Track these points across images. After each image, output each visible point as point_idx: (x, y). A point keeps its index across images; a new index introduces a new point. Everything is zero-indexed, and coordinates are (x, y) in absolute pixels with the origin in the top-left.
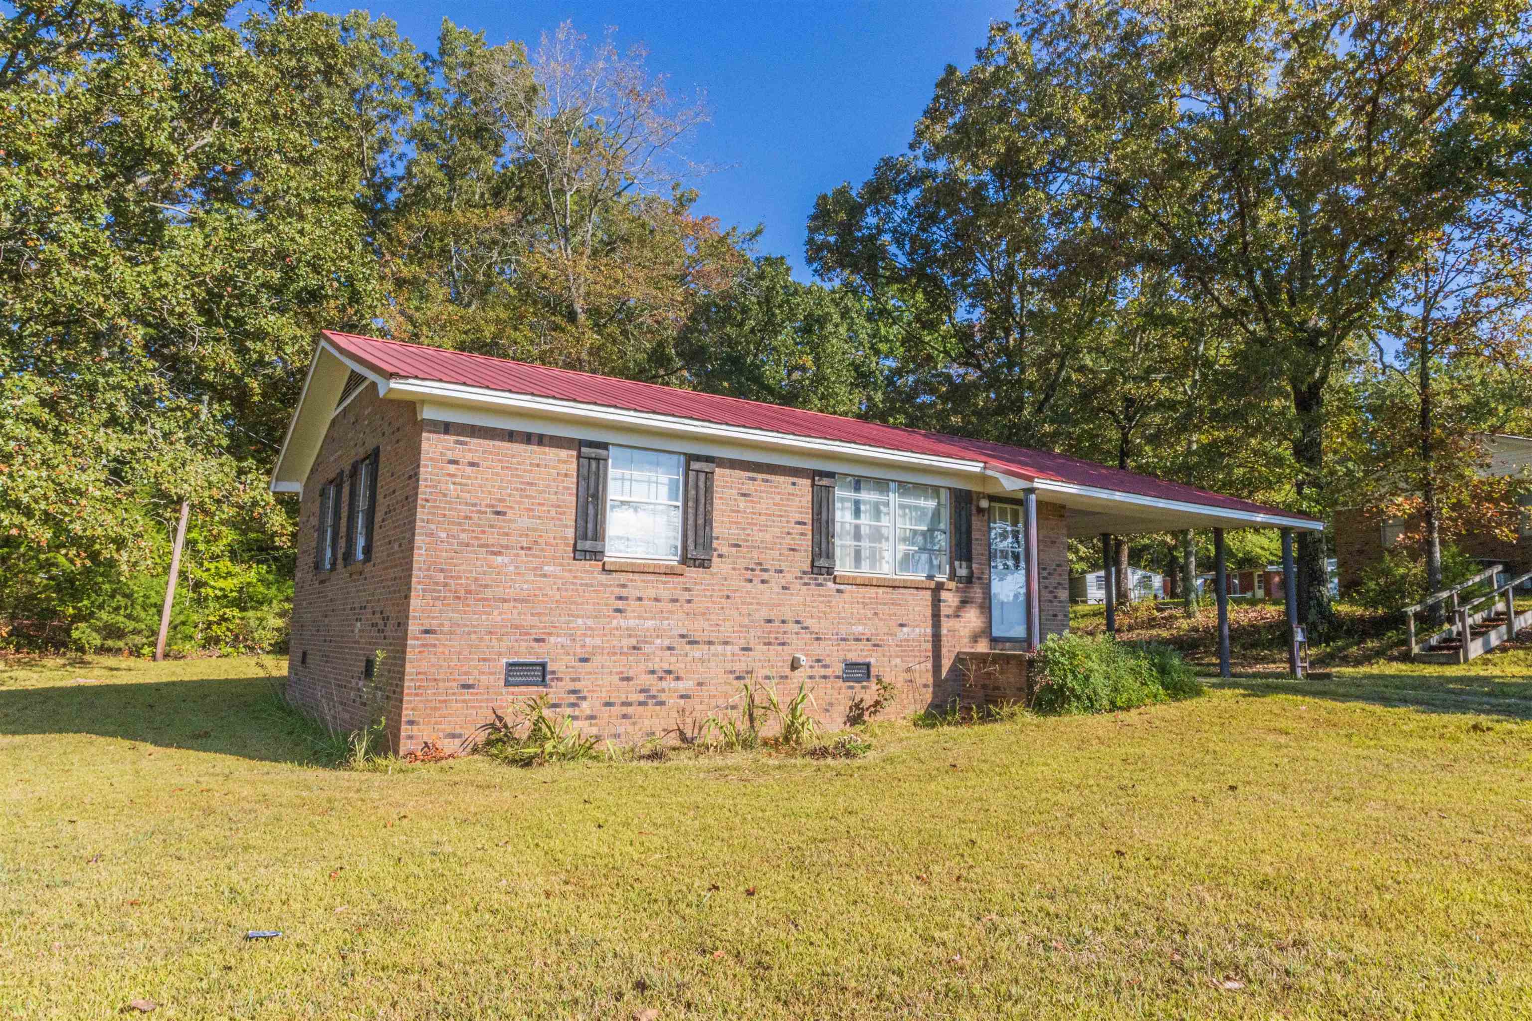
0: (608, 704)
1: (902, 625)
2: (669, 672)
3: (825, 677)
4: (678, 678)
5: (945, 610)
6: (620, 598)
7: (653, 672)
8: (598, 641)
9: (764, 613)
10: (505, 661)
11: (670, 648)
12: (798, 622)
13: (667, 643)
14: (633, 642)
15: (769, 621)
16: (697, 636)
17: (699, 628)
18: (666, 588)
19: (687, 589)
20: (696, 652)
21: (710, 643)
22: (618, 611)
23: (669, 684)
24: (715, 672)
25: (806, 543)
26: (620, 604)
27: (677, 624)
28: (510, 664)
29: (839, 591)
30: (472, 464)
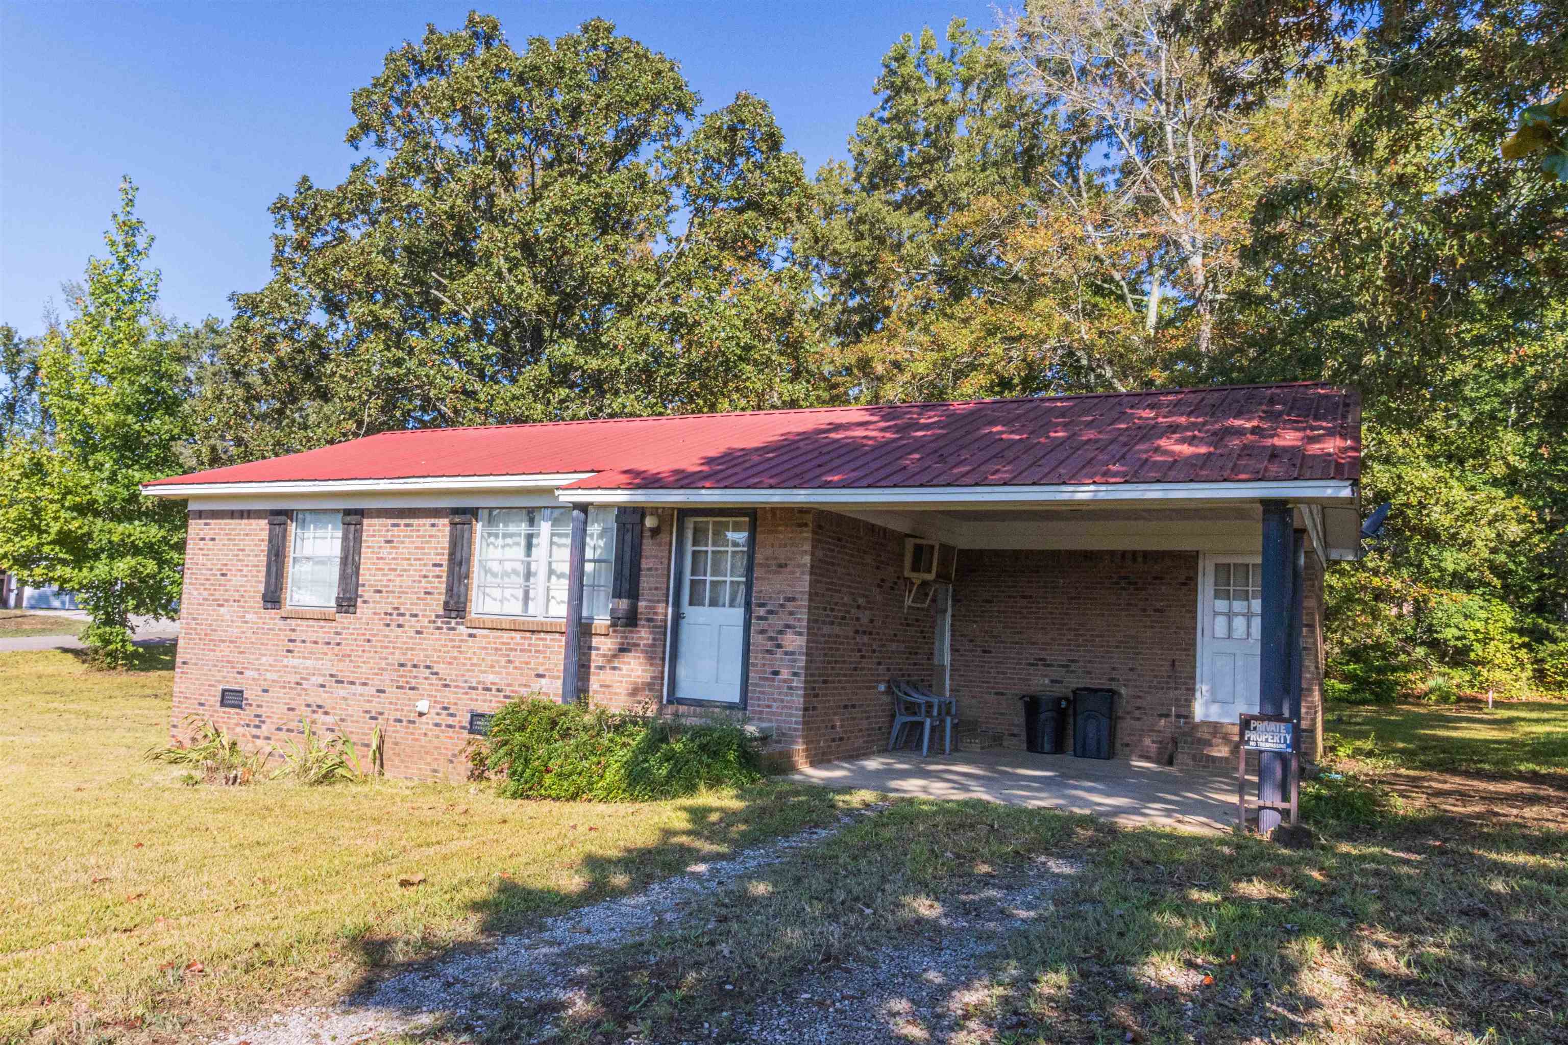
0: (279, 729)
1: (539, 676)
2: (319, 707)
3: (450, 726)
4: (326, 713)
5: (596, 659)
6: (291, 641)
7: (308, 706)
8: (275, 676)
9: (398, 657)
10: (221, 688)
11: (323, 686)
12: (428, 667)
13: (320, 680)
14: (297, 678)
15: (402, 665)
16: (347, 675)
17: (345, 669)
18: (321, 632)
19: (337, 633)
20: (341, 691)
21: (353, 683)
22: (289, 651)
23: (319, 717)
24: (355, 710)
25: (442, 587)
26: (291, 646)
27: (328, 664)
28: (224, 691)
29: (471, 635)
30: (213, 539)
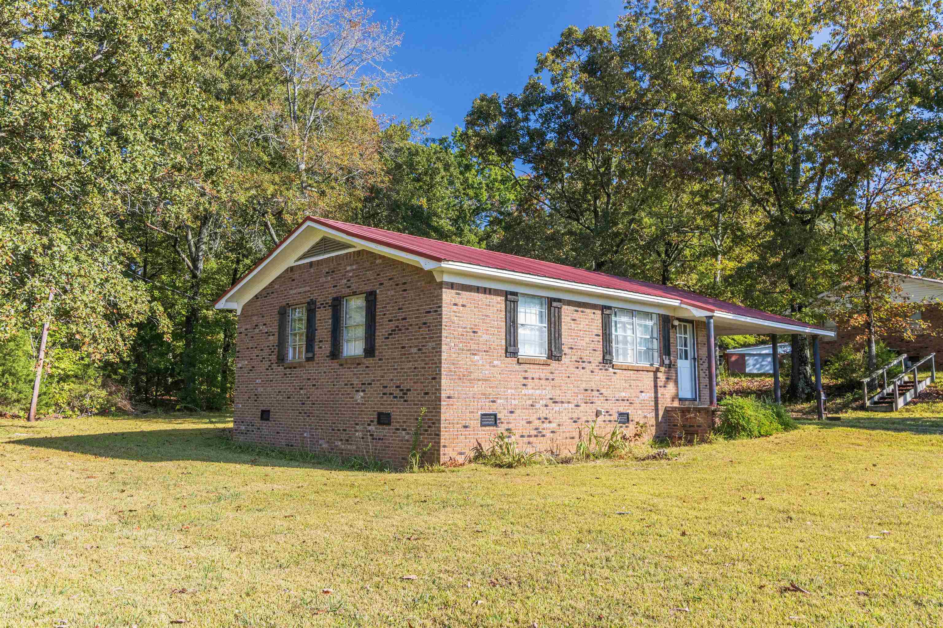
0: (522, 436)
1: (641, 392)
2: (546, 419)
3: (610, 421)
4: (550, 422)
5: (660, 383)
6: (525, 378)
7: (539, 419)
8: (516, 402)
9: (584, 386)
10: (480, 413)
11: (546, 406)
12: (598, 391)
13: (544, 402)
14: (530, 402)
15: (586, 390)
16: (558, 399)
17: (557, 394)
18: (543, 372)
19: (552, 373)
20: (557, 407)
21: (562, 402)
22: (524, 385)
23: (546, 425)
24: (565, 418)
25: (600, 346)
26: (525, 381)
27: (548, 392)
28: (482, 415)
29: (615, 373)
30: (463, 306)
